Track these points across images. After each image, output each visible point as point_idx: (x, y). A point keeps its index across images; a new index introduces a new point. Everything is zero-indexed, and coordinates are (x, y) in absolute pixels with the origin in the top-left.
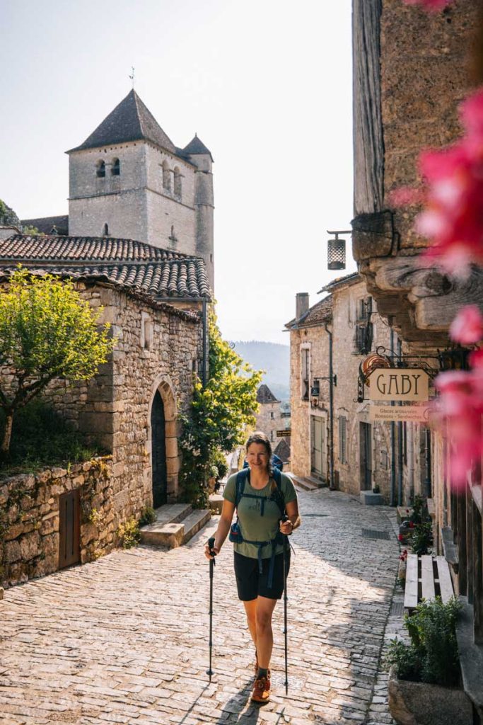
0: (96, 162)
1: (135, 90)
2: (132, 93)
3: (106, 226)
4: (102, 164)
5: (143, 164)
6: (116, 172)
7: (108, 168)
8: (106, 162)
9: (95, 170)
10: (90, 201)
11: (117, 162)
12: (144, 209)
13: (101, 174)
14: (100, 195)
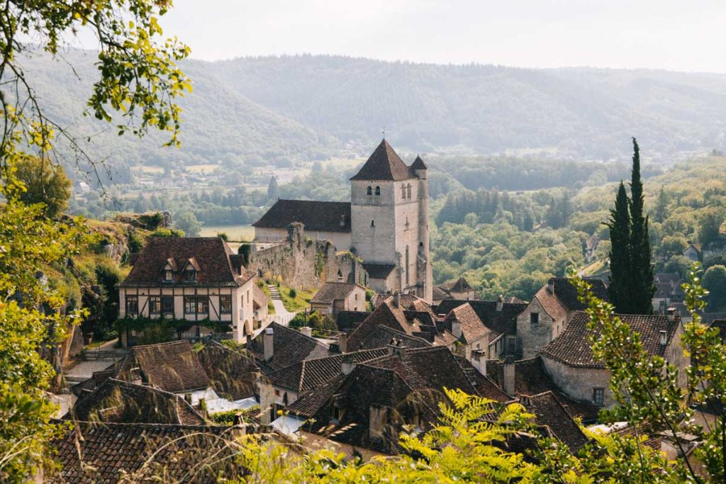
0: (367, 187)
1: (386, 139)
2: (384, 142)
3: (373, 221)
4: (370, 188)
5: (393, 192)
6: (378, 193)
7: (373, 191)
8: (372, 188)
9: (366, 191)
10: (364, 207)
11: (378, 188)
12: (394, 216)
13: (369, 193)
14: (369, 205)
